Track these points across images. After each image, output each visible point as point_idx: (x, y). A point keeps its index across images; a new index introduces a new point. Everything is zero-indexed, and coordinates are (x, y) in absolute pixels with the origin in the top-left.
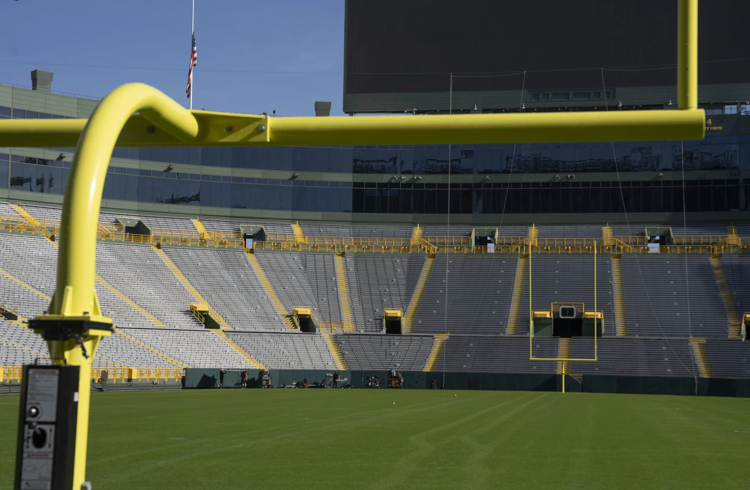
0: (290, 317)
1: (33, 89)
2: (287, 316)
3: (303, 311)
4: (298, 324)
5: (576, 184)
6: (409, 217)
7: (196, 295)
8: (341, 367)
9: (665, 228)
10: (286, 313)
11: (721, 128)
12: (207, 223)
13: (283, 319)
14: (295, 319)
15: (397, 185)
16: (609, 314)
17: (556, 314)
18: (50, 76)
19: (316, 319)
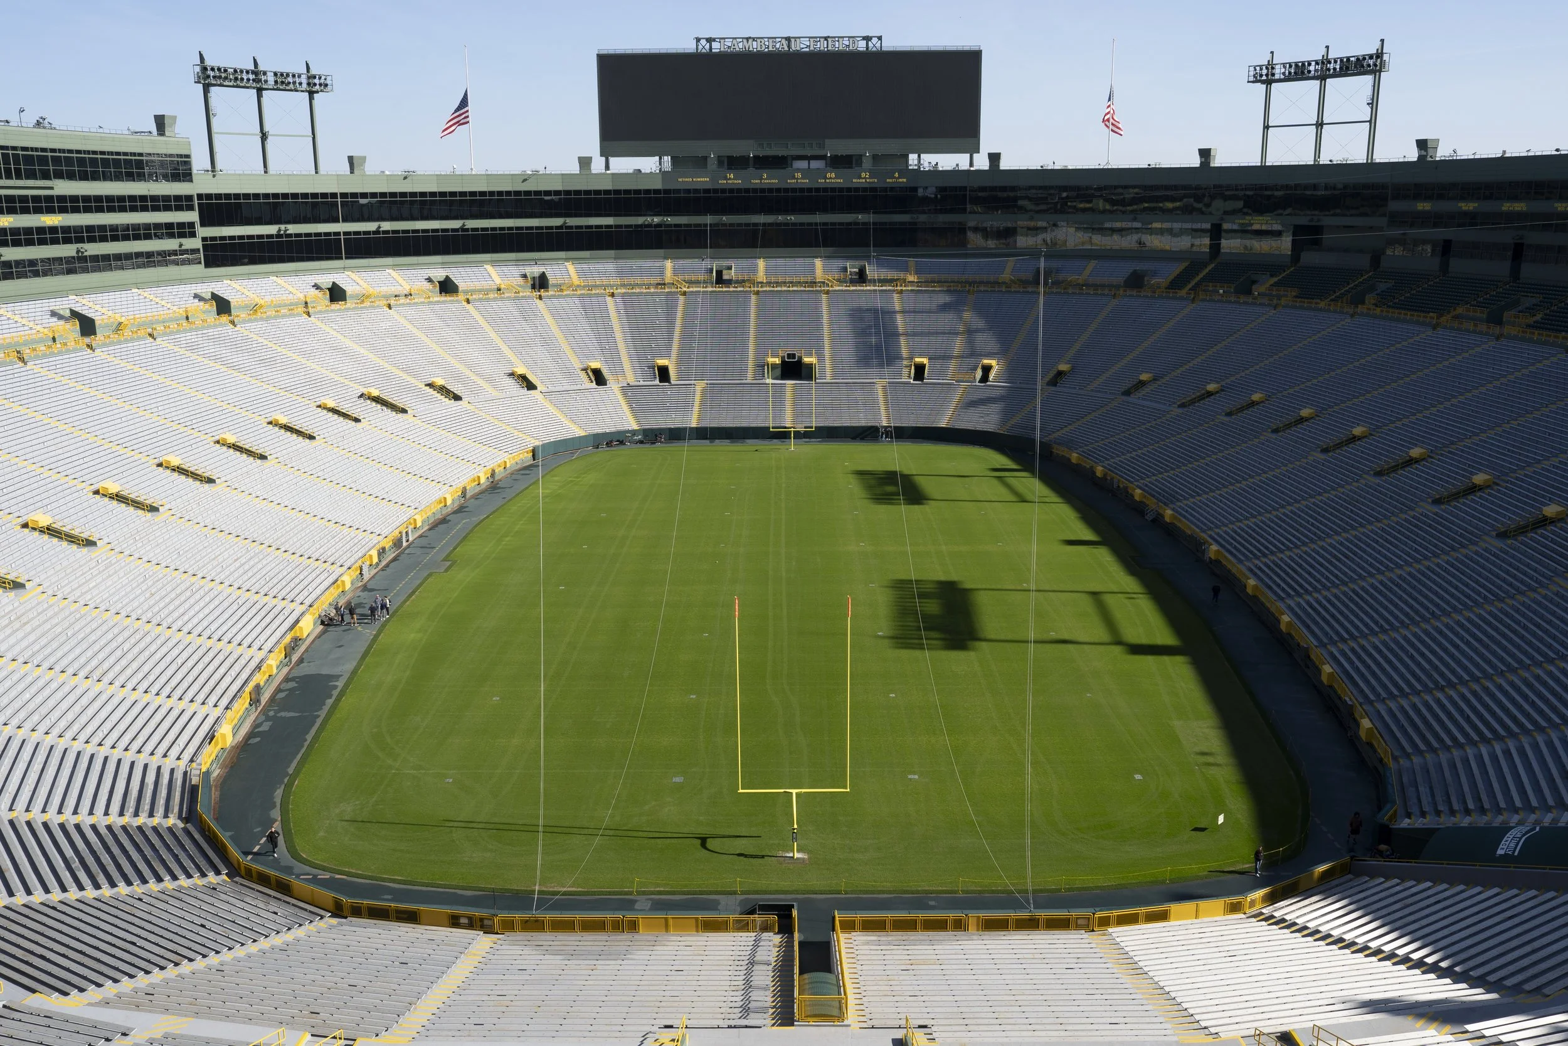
0: (585, 370)
1: (351, 173)
2: (582, 370)
3: (595, 365)
4: (593, 379)
5: (794, 224)
6: (661, 252)
7: (514, 359)
8: (635, 427)
9: (862, 263)
10: (582, 366)
11: (905, 180)
12: (498, 268)
13: (579, 372)
14: (589, 371)
15: (650, 226)
16: (821, 358)
17: (783, 358)
18: (364, 159)
19: (605, 372)
